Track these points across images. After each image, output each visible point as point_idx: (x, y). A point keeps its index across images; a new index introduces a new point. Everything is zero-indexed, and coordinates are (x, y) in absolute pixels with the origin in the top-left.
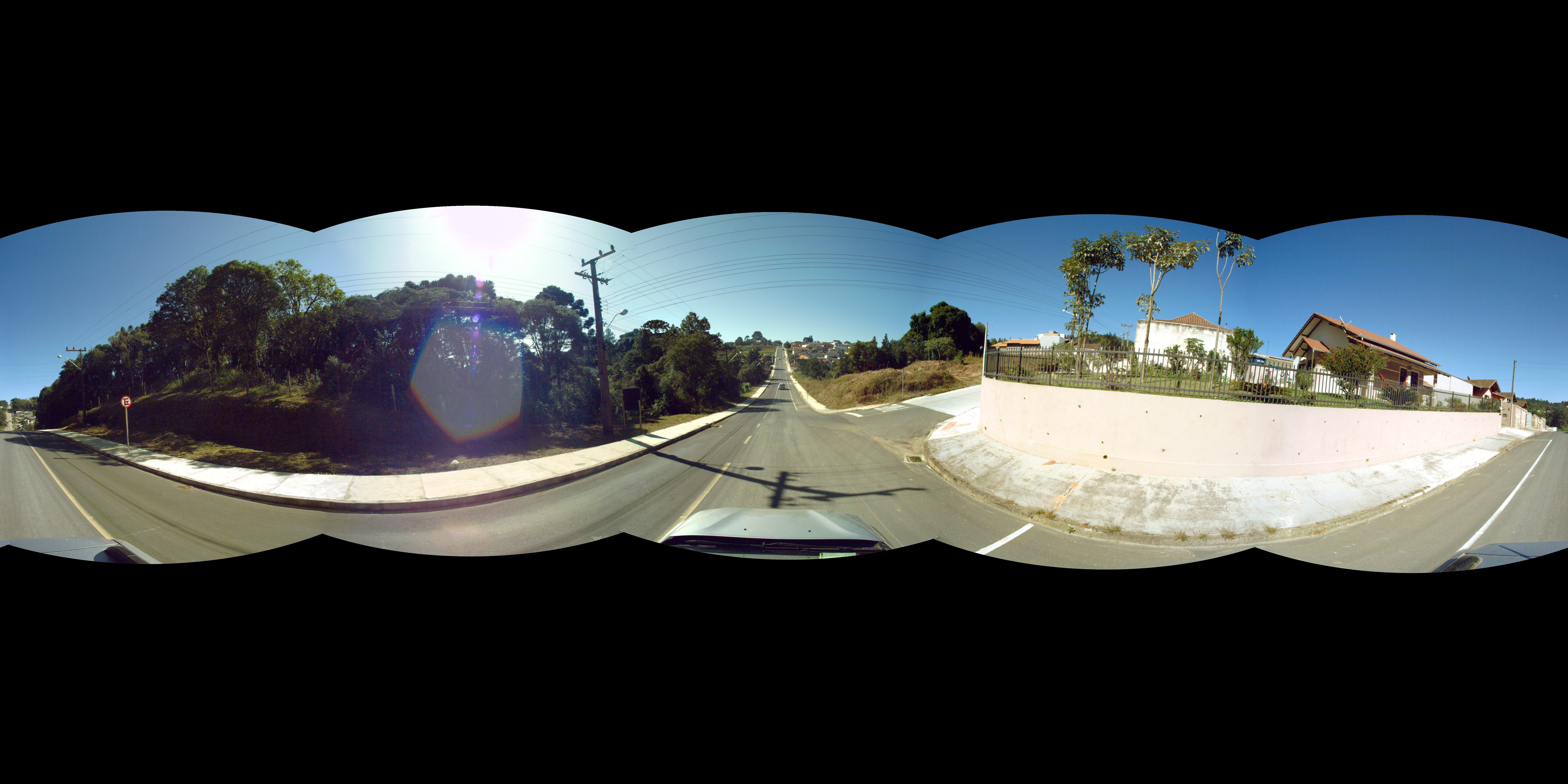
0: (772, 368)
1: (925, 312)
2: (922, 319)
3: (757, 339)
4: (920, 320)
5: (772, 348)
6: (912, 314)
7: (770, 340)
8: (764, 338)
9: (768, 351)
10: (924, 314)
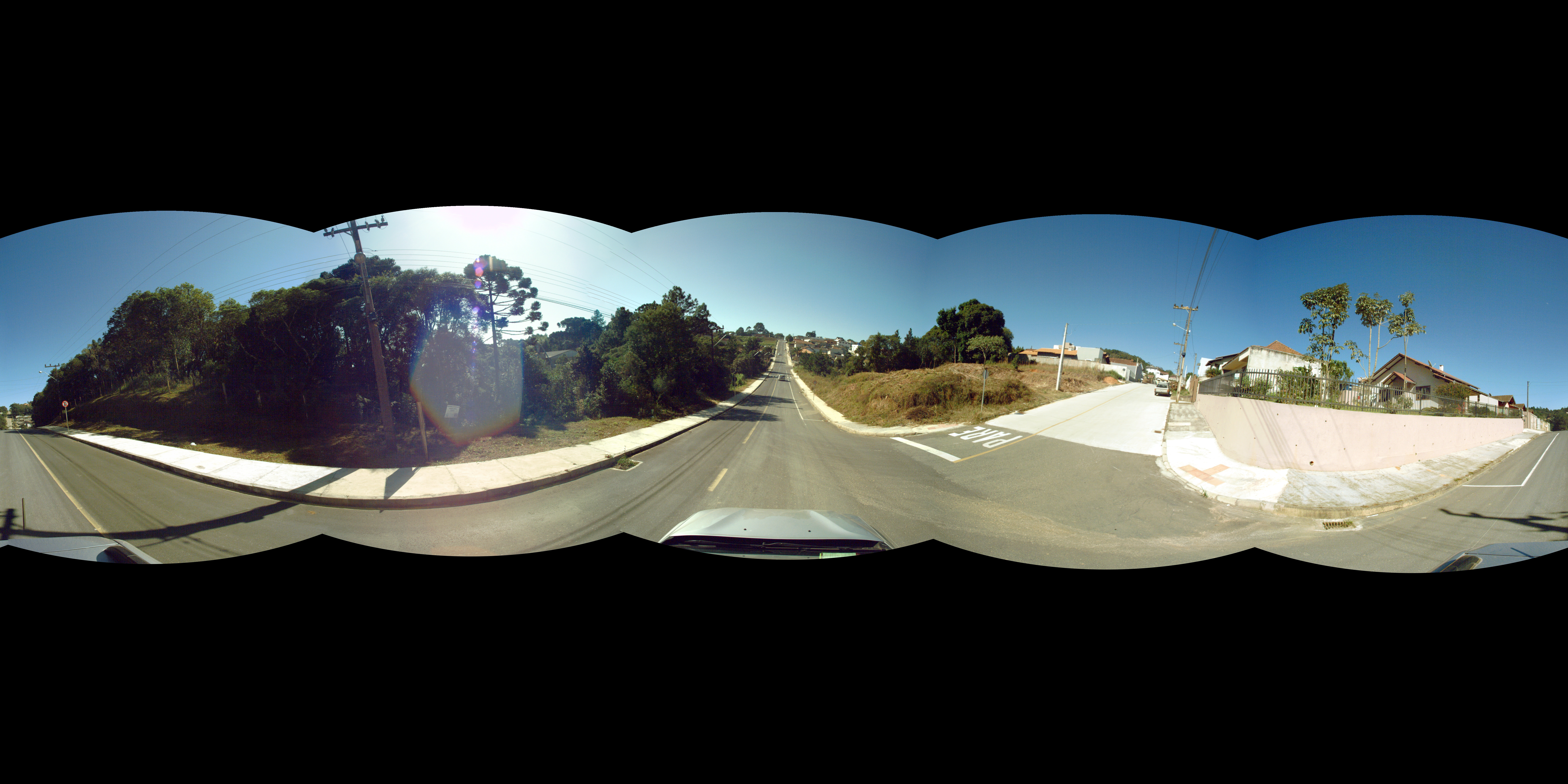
0: (772, 360)
1: (955, 308)
2: (951, 316)
3: (758, 331)
4: (949, 316)
5: (774, 340)
6: (940, 309)
7: (772, 332)
8: (766, 330)
9: (769, 343)
10: (954, 311)
